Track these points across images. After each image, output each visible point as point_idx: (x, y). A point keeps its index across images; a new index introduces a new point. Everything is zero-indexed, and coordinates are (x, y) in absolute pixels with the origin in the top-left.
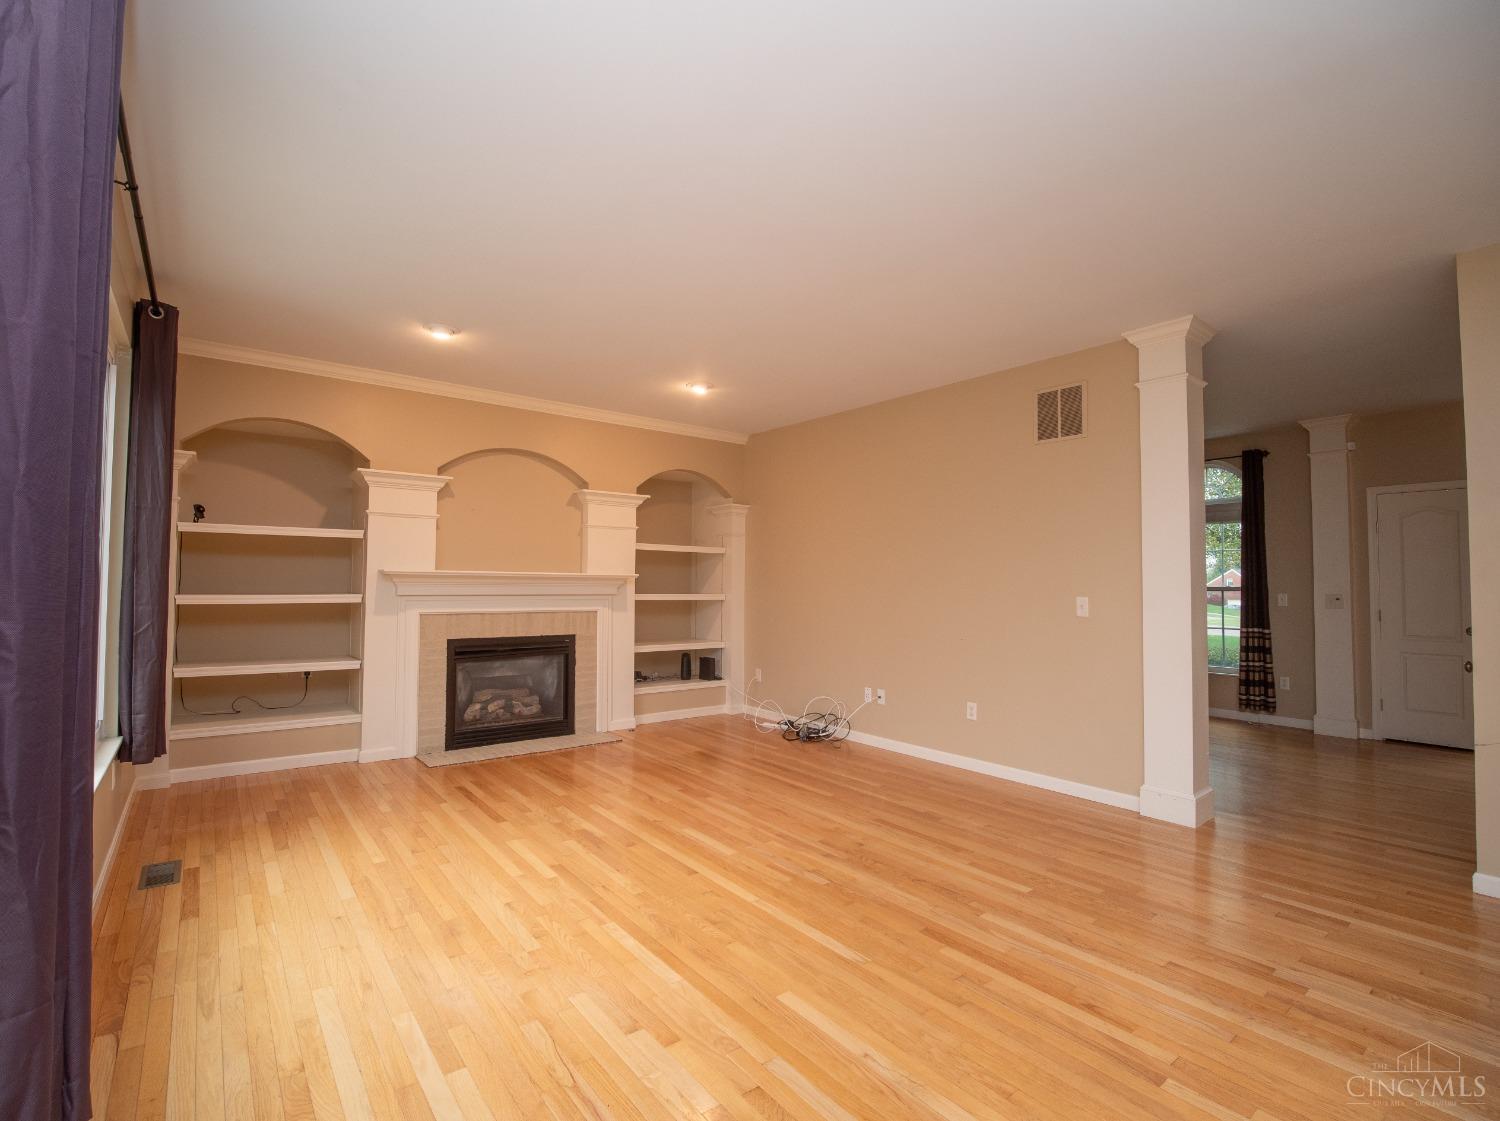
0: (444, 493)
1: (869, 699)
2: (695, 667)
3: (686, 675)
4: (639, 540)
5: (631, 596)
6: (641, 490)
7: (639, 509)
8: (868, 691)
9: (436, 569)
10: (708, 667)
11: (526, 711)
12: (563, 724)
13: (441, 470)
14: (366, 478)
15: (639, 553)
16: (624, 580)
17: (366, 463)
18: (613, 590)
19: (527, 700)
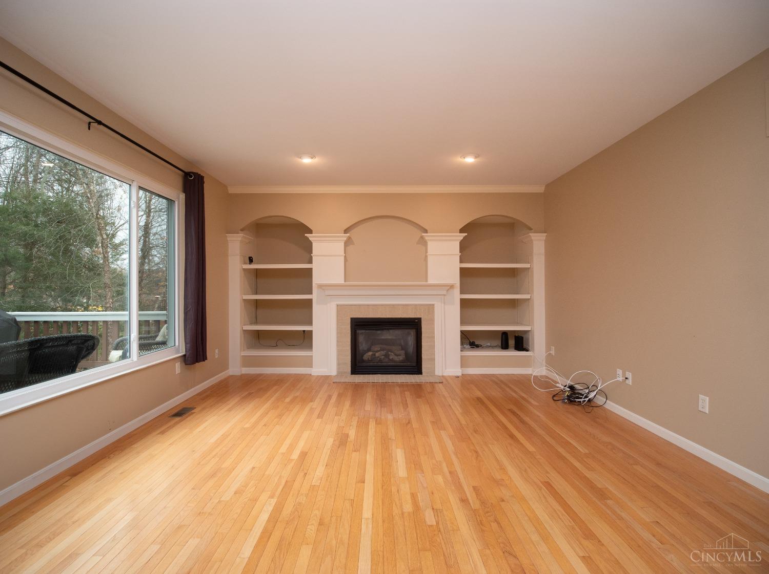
0: (348, 243)
1: (620, 379)
2: (512, 342)
3: (505, 346)
4: (461, 262)
5: (457, 296)
6: (461, 231)
7: (461, 243)
8: (620, 372)
9: (345, 281)
10: (519, 342)
11: (396, 359)
12: (416, 368)
13: (346, 231)
14: (310, 239)
15: (461, 269)
16: (452, 287)
17: (310, 232)
18: (445, 292)
19: (398, 353)
